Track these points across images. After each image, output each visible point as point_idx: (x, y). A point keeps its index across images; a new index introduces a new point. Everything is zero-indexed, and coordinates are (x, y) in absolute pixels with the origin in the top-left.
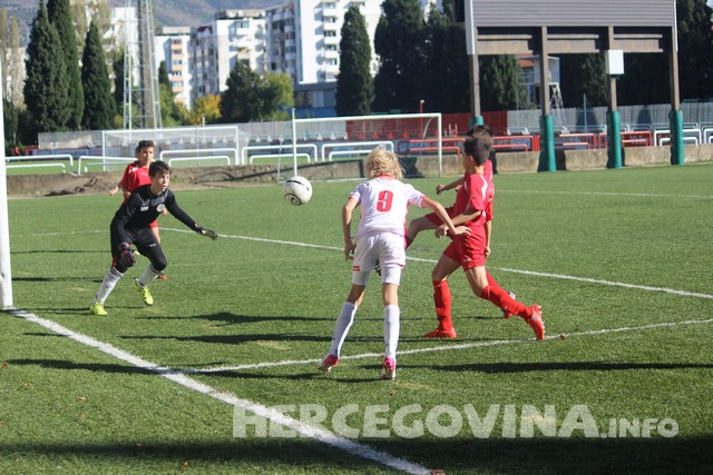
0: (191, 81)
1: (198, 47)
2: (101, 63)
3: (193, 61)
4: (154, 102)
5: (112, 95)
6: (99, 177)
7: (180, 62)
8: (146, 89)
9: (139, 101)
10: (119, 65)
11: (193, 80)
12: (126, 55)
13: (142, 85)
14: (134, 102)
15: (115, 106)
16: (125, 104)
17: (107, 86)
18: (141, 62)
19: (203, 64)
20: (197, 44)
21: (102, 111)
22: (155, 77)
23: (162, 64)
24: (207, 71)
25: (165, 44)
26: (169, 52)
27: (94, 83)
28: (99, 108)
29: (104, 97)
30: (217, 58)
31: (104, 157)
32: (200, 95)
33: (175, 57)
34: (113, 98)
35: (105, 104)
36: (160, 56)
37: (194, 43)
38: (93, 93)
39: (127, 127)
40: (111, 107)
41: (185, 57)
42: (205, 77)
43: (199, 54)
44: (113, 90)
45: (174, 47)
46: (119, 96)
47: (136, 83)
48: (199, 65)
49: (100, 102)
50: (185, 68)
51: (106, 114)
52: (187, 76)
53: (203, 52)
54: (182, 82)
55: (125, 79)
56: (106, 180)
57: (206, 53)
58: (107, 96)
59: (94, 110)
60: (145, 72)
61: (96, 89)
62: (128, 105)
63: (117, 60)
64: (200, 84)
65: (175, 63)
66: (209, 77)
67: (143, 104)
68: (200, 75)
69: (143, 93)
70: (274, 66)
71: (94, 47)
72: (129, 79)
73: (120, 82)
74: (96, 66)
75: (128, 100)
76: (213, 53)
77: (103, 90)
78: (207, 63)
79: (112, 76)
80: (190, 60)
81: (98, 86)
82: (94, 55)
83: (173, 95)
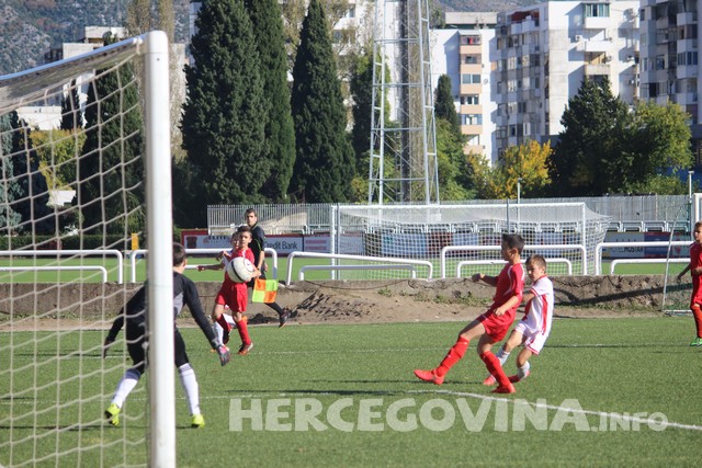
0: (496, 116)
1: (512, 51)
2: (328, 77)
3: (501, 77)
4: (427, 154)
5: (349, 137)
6: (325, 292)
7: (477, 79)
8: (411, 129)
9: (399, 151)
10: (363, 81)
11: (499, 112)
12: (376, 63)
13: (405, 120)
14: (388, 151)
15: (353, 159)
16: (372, 155)
17: (338, 121)
18: (404, 77)
19: (520, 84)
20: (510, 45)
21: (329, 167)
22: (429, 104)
23: (442, 80)
24: (526, 96)
25: (447, 44)
26: (455, 59)
27: (315, 114)
28: (323, 161)
29: (332, 141)
30: (547, 73)
31: (333, 255)
32: (512, 141)
33: (466, 69)
34: (349, 144)
35: (334, 154)
36: (438, 66)
37: (504, 44)
38: (312, 133)
39: (375, 198)
40: (346, 161)
41: (486, 69)
42: (522, 107)
43: (512, 64)
44: (349, 128)
45: (466, 50)
46: (361, 140)
47: (393, 117)
48: (512, 84)
49: (324, 150)
50: (485, 90)
51: (336, 172)
52: (487, 106)
53: (520, 61)
54: (478, 116)
55: (374, 108)
56: (338, 297)
57: (526, 63)
58: (338, 140)
59: (314, 165)
60: (411, 95)
61: (318, 125)
62: (377, 158)
63: (359, 72)
64: (513, 121)
65: (468, 82)
66: (530, 108)
67: (406, 155)
68: (513, 104)
69: (405, 134)
71: (317, 46)
72: (382, 109)
73: (363, 113)
74: (319, 83)
75: (377, 148)
76: (540, 62)
77: (330, 128)
78: (527, 82)
79: (349, 102)
80: (494, 73)
81: (321, 120)
82: (316, 62)
83: (461, 139)
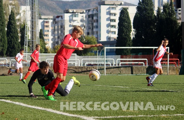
1: (56, 25)
3: (54, 31)
7: (48, 31)
11: (53, 39)
12: (26, 25)
13: (33, 38)
18: (32, 29)
19: (58, 32)
20: (56, 23)
22: (38, 35)
23: (41, 30)
24: (59, 35)
25: (41, 23)
26: (43, 26)
29: (16, 43)
30: (64, 30)
32: (56, 45)
33: (46, 29)
34: (19, 44)
35: (16, 46)
36: (39, 27)
37: (55, 23)
40: (19, 48)
41: (50, 29)
42: (58, 37)
43: (56, 27)
44: (19, 41)
45: (46, 24)
47: (30, 38)
48: (56, 32)
49: (14, 45)
50: (50, 34)
52: (50, 37)
53: (58, 27)
54: (48, 39)
55: (25, 36)
57: (60, 27)
59: (11, 48)
60: (34, 33)
63: (22, 28)
64: (56, 40)
65: (46, 31)
66: (60, 38)
68: (56, 37)
69: (32, 42)
70: (88, 34)
72: (27, 36)
74: (13, 30)
75: (26, 45)
76: (62, 27)
77: (15, 40)
78: (60, 32)
79: (19, 34)
80: (52, 30)
81: (13, 38)
82: (12, 25)
83: (45, 44)
